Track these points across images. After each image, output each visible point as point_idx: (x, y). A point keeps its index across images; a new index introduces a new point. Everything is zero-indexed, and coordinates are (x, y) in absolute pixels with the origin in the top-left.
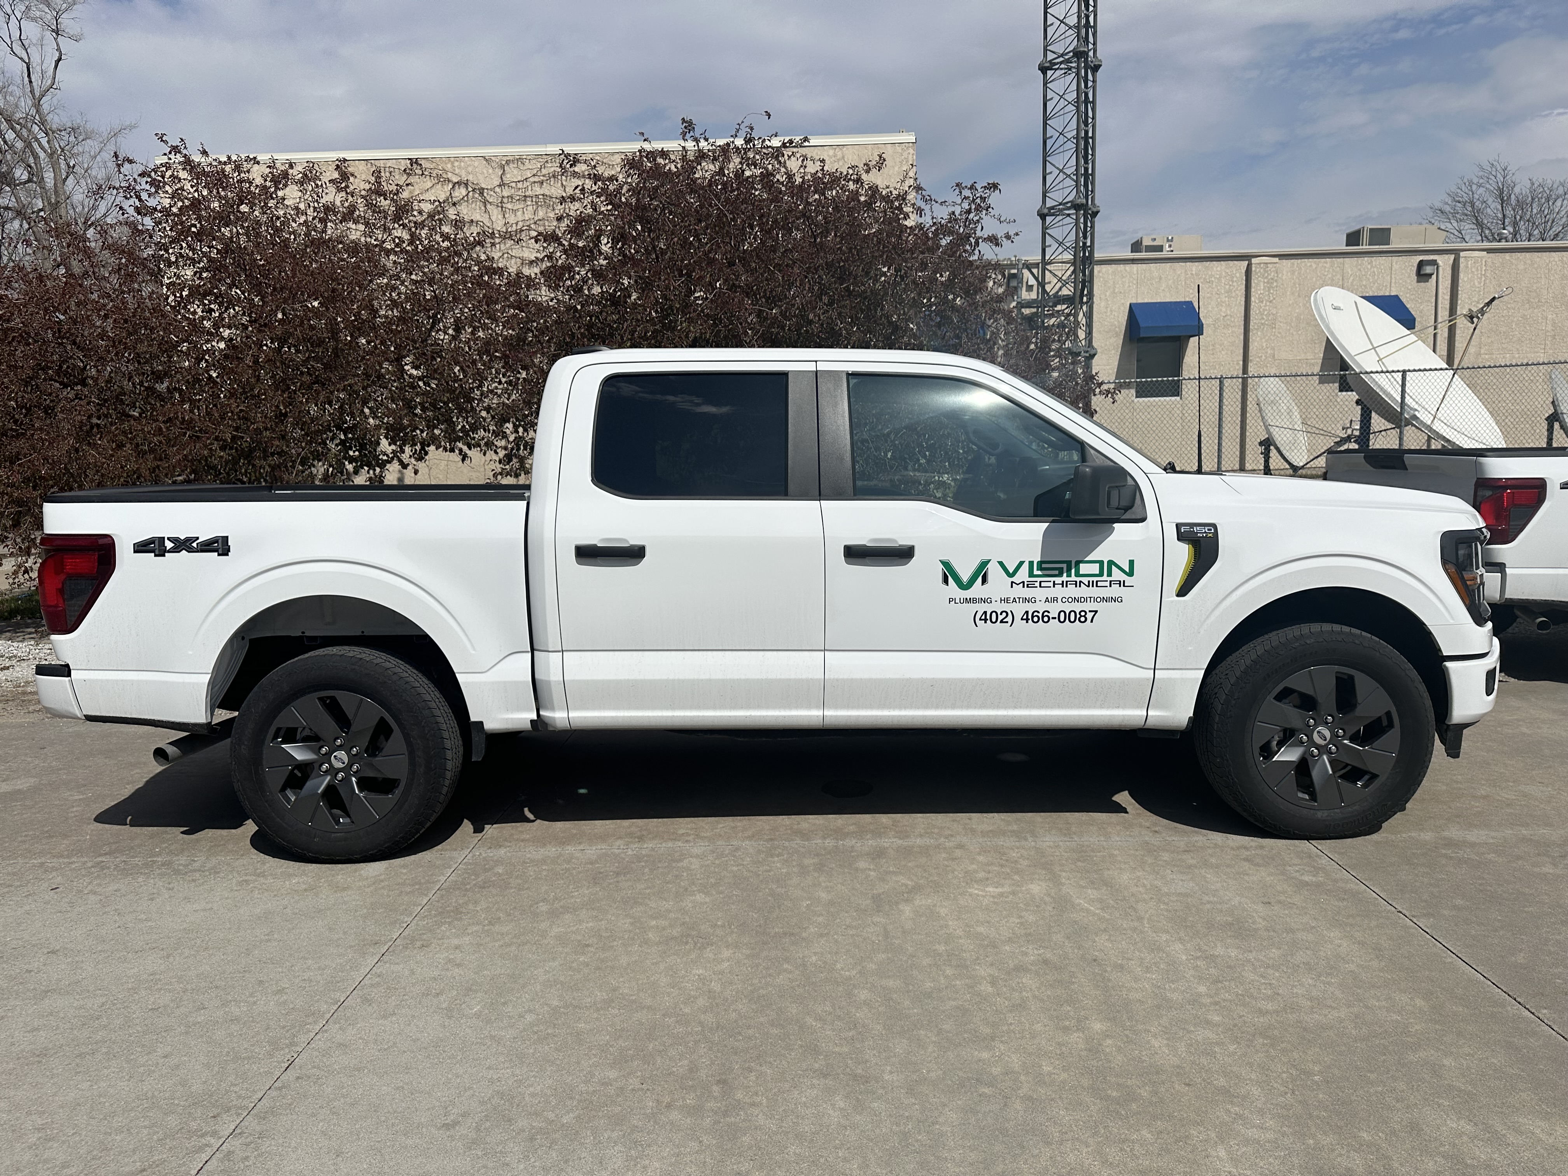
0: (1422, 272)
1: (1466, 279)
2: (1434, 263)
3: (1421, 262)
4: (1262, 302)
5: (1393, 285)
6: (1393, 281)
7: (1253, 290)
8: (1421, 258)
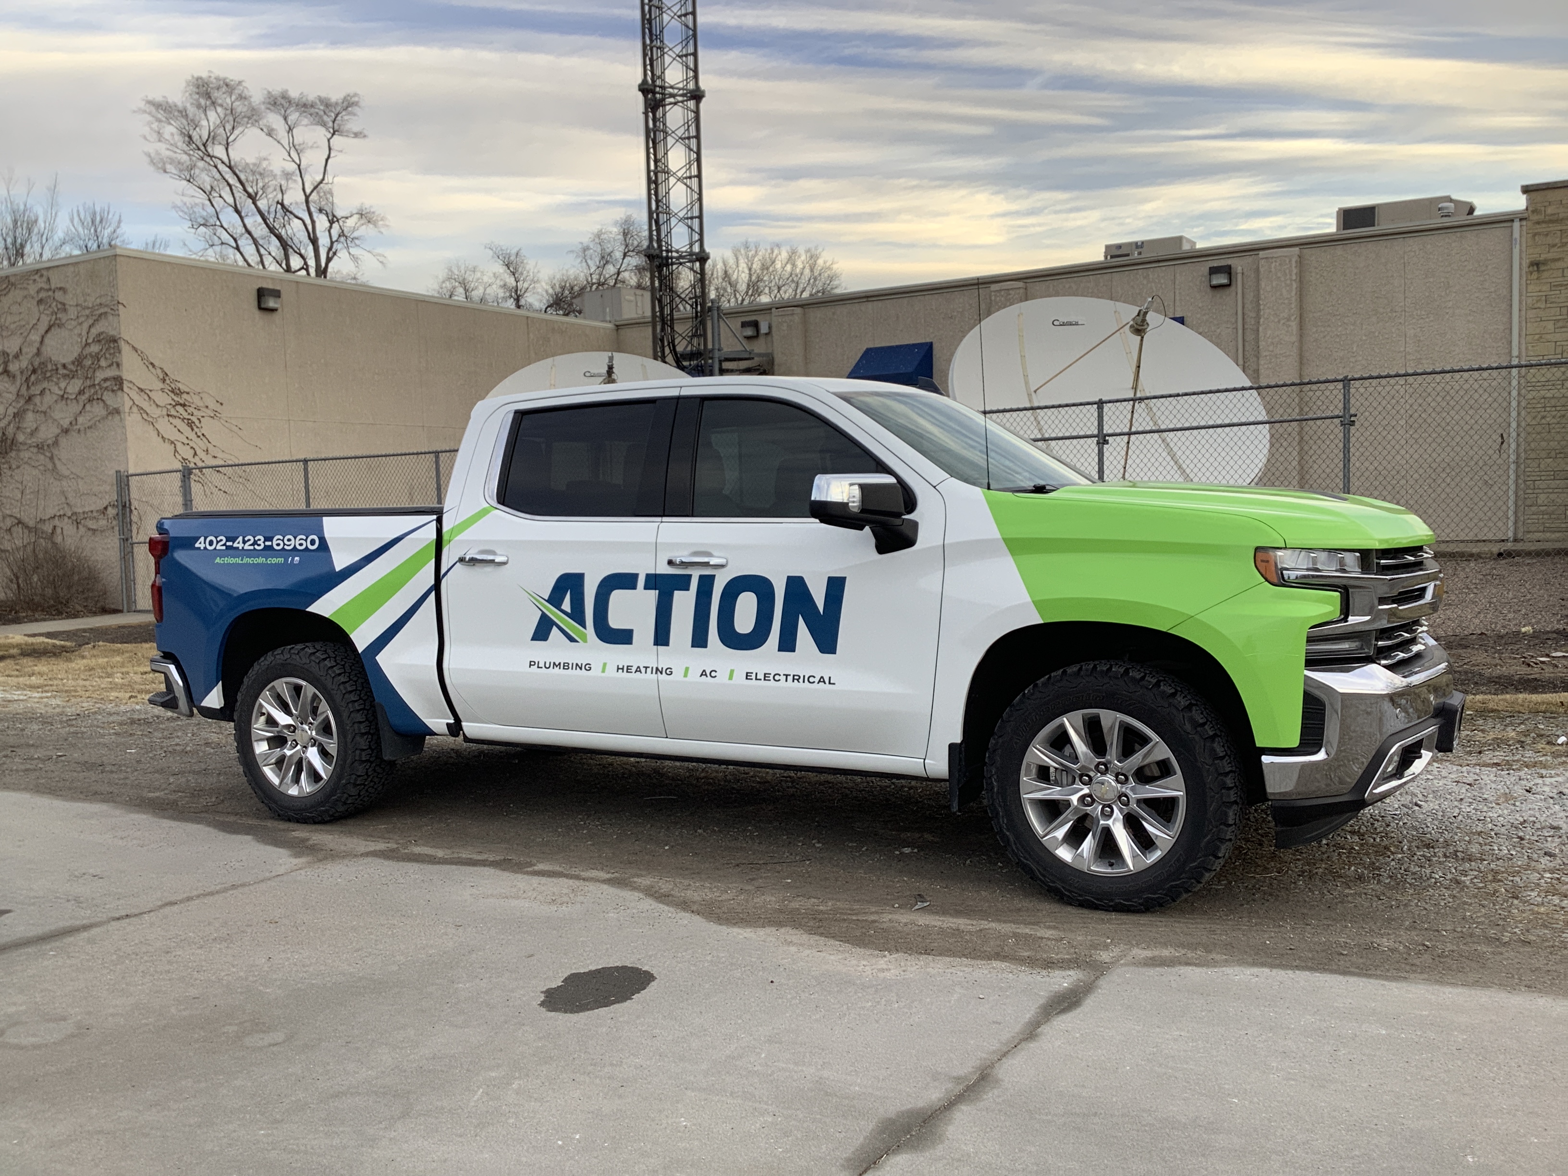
0: (1215, 282)
1: (1268, 288)
2: (1227, 270)
3: (1211, 268)
5: (1178, 303)
6: (1177, 298)
8: (1216, 264)
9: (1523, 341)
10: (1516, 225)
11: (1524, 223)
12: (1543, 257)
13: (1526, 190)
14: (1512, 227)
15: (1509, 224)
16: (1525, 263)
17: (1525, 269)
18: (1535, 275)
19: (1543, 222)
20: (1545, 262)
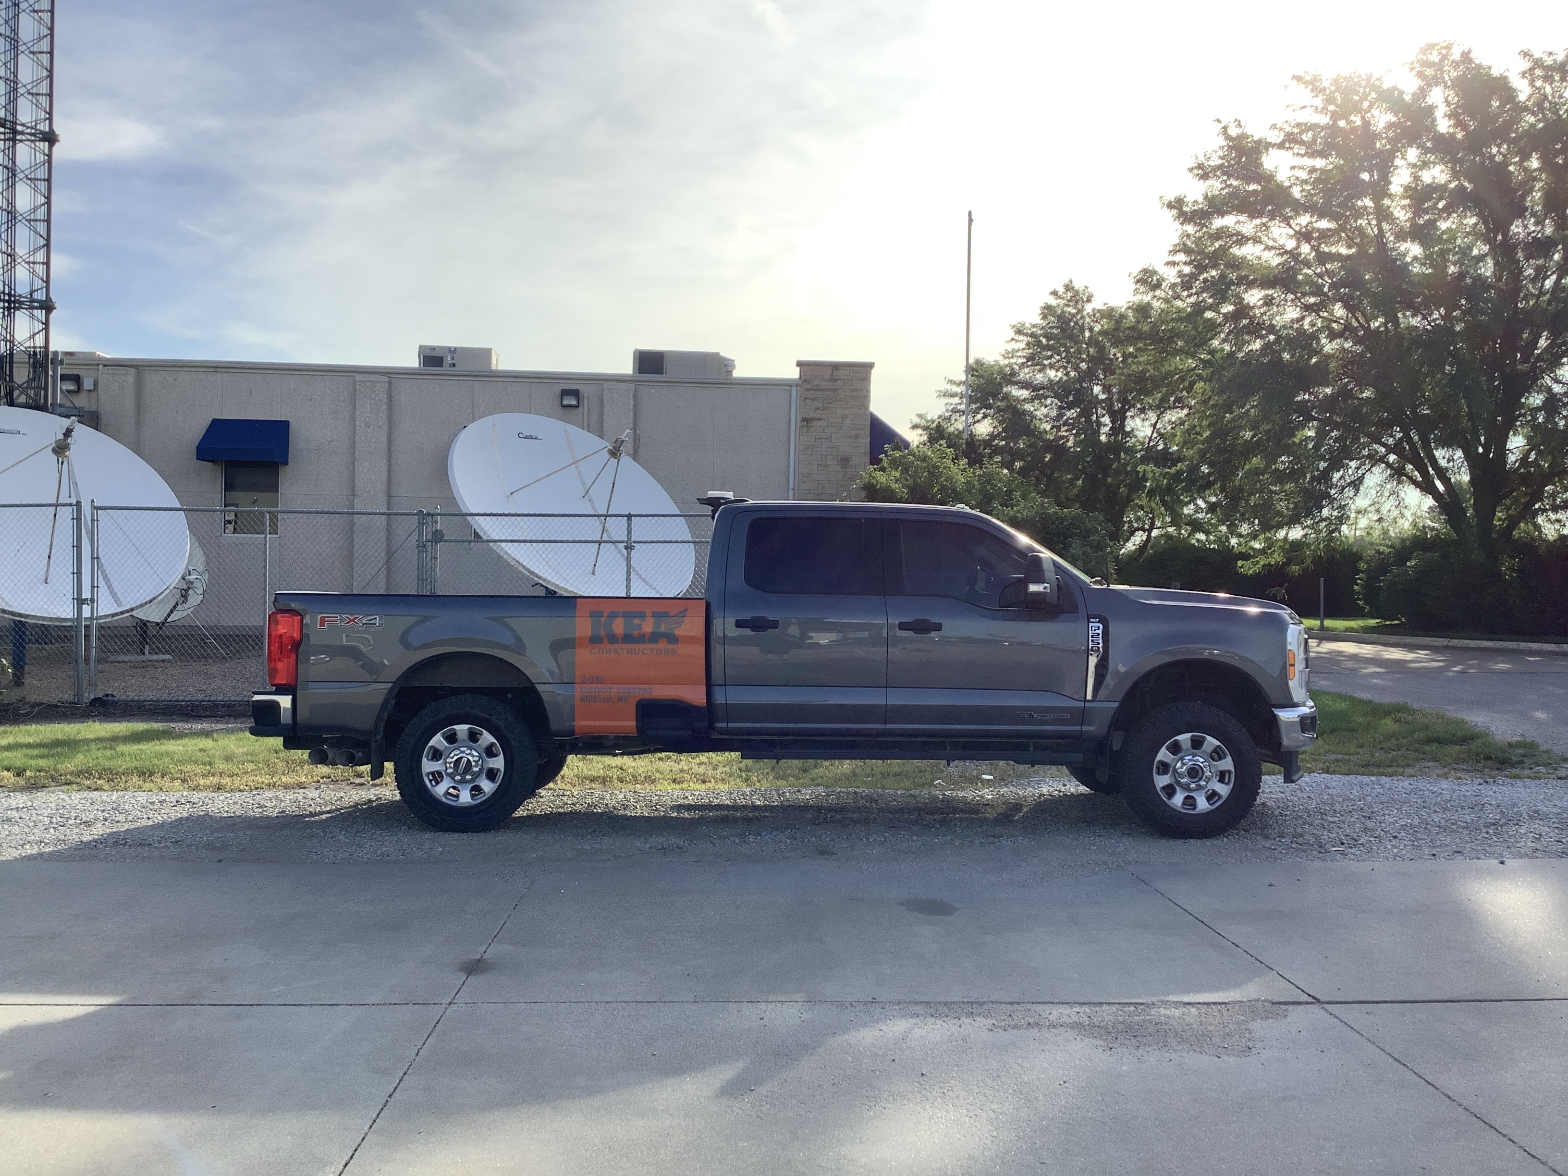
0: (565, 402)
1: (610, 414)
2: (576, 394)
3: (563, 390)
4: (369, 427)
6: (533, 411)
7: (358, 412)
8: (565, 387)
9: (797, 478)
10: (794, 389)
11: (799, 388)
12: (812, 415)
13: (800, 364)
14: (791, 391)
15: (788, 388)
16: (799, 420)
17: (799, 424)
18: (805, 429)
19: (812, 390)
20: (812, 419)
